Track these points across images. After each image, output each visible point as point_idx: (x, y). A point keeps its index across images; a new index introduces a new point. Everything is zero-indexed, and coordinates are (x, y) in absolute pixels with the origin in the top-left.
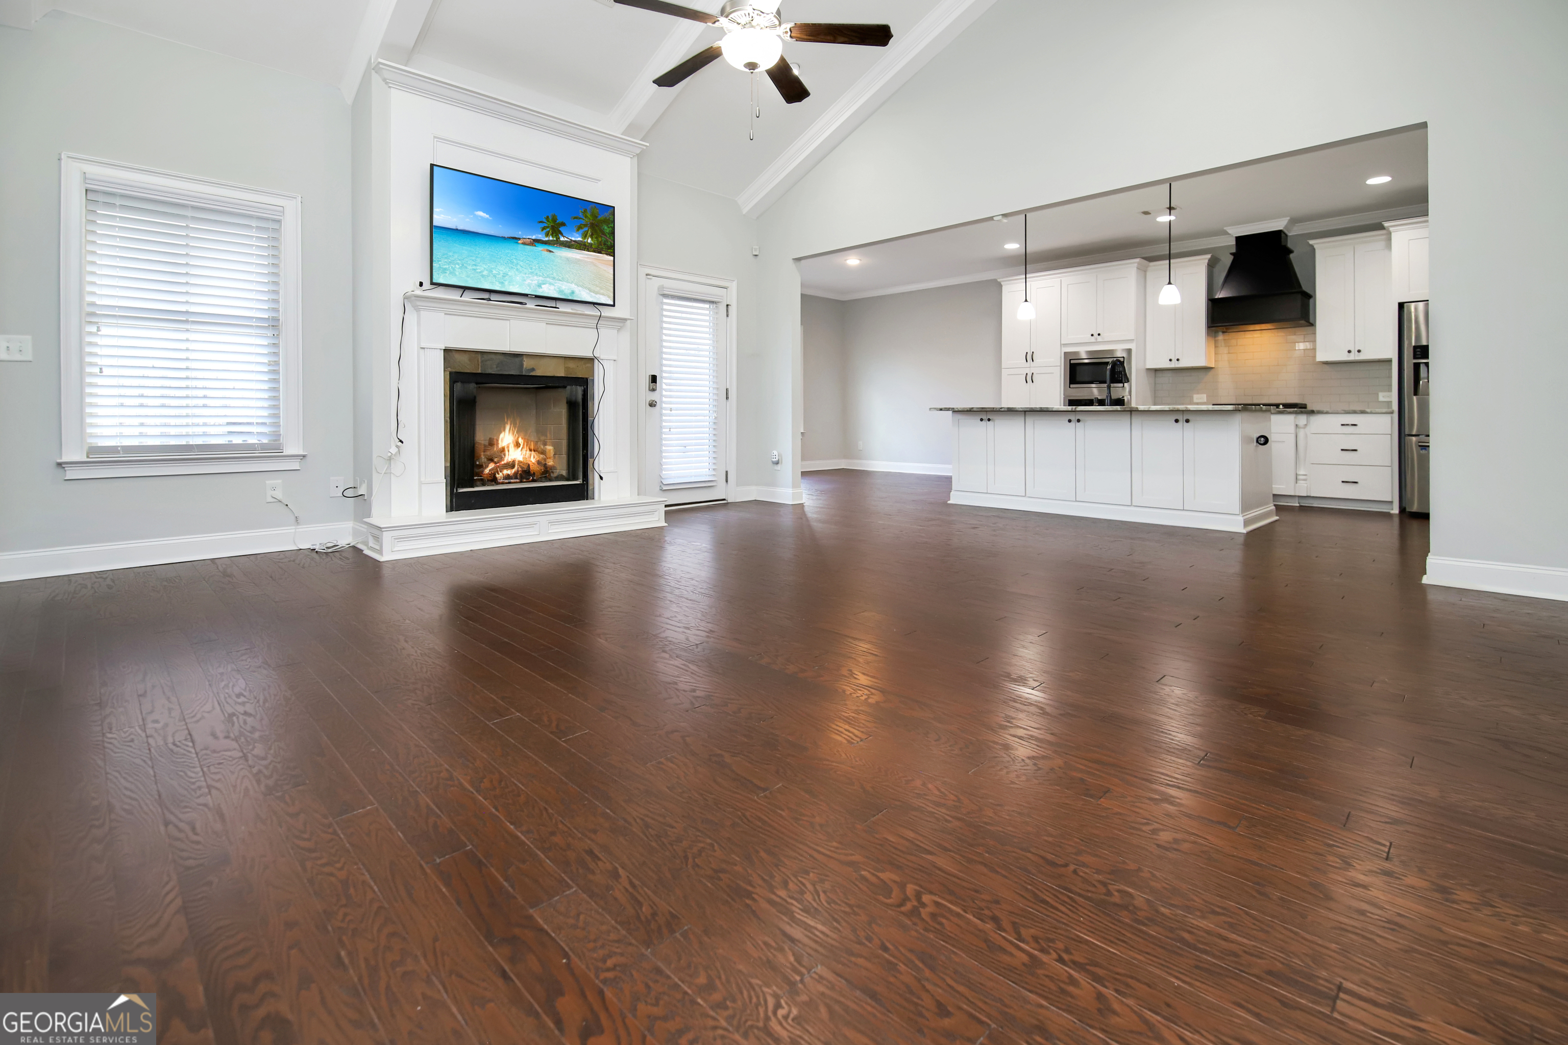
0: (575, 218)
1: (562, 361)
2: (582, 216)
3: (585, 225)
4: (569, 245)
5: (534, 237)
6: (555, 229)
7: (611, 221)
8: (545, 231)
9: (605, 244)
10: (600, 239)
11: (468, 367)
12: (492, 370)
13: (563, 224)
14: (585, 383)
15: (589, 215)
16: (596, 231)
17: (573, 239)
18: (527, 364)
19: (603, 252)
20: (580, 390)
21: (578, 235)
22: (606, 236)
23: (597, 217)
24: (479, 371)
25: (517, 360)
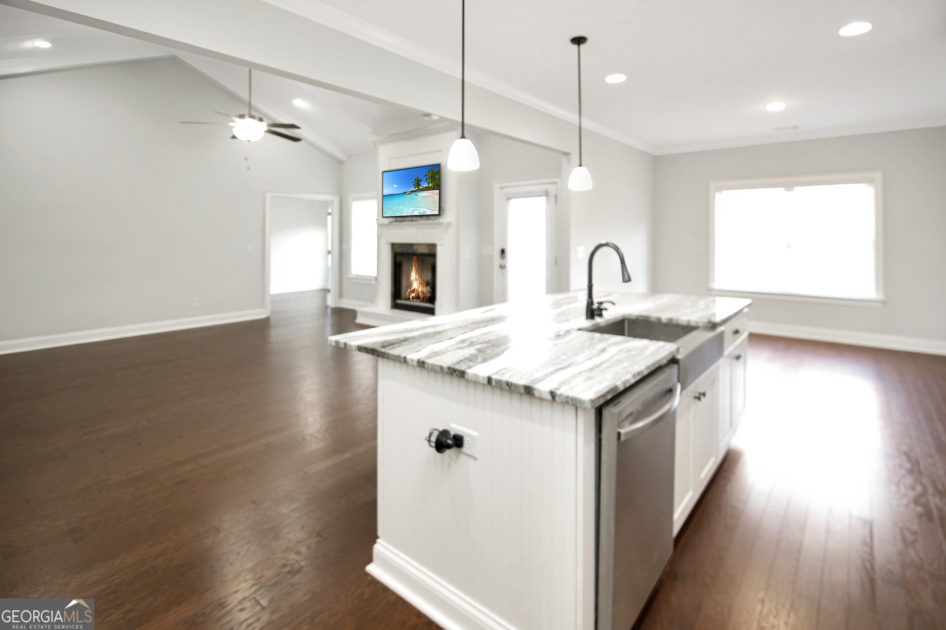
0: (425, 176)
1: (427, 245)
2: (427, 174)
3: (429, 178)
4: (422, 190)
5: (411, 190)
6: (418, 183)
7: (440, 172)
8: (414, 186)
9: (437, 184)
10: (435, 183)
11: (399, 250)
13: (421, 180)
14: (434, 256)
15: (430, 173)
16: (434, 179)
17: (424, 186)
18: (415, 247)
19: (436, 189)
20: (432, 260)
21: (426, 184)
22: (437, 180)
23: (433, 172)
25: (412, 246)
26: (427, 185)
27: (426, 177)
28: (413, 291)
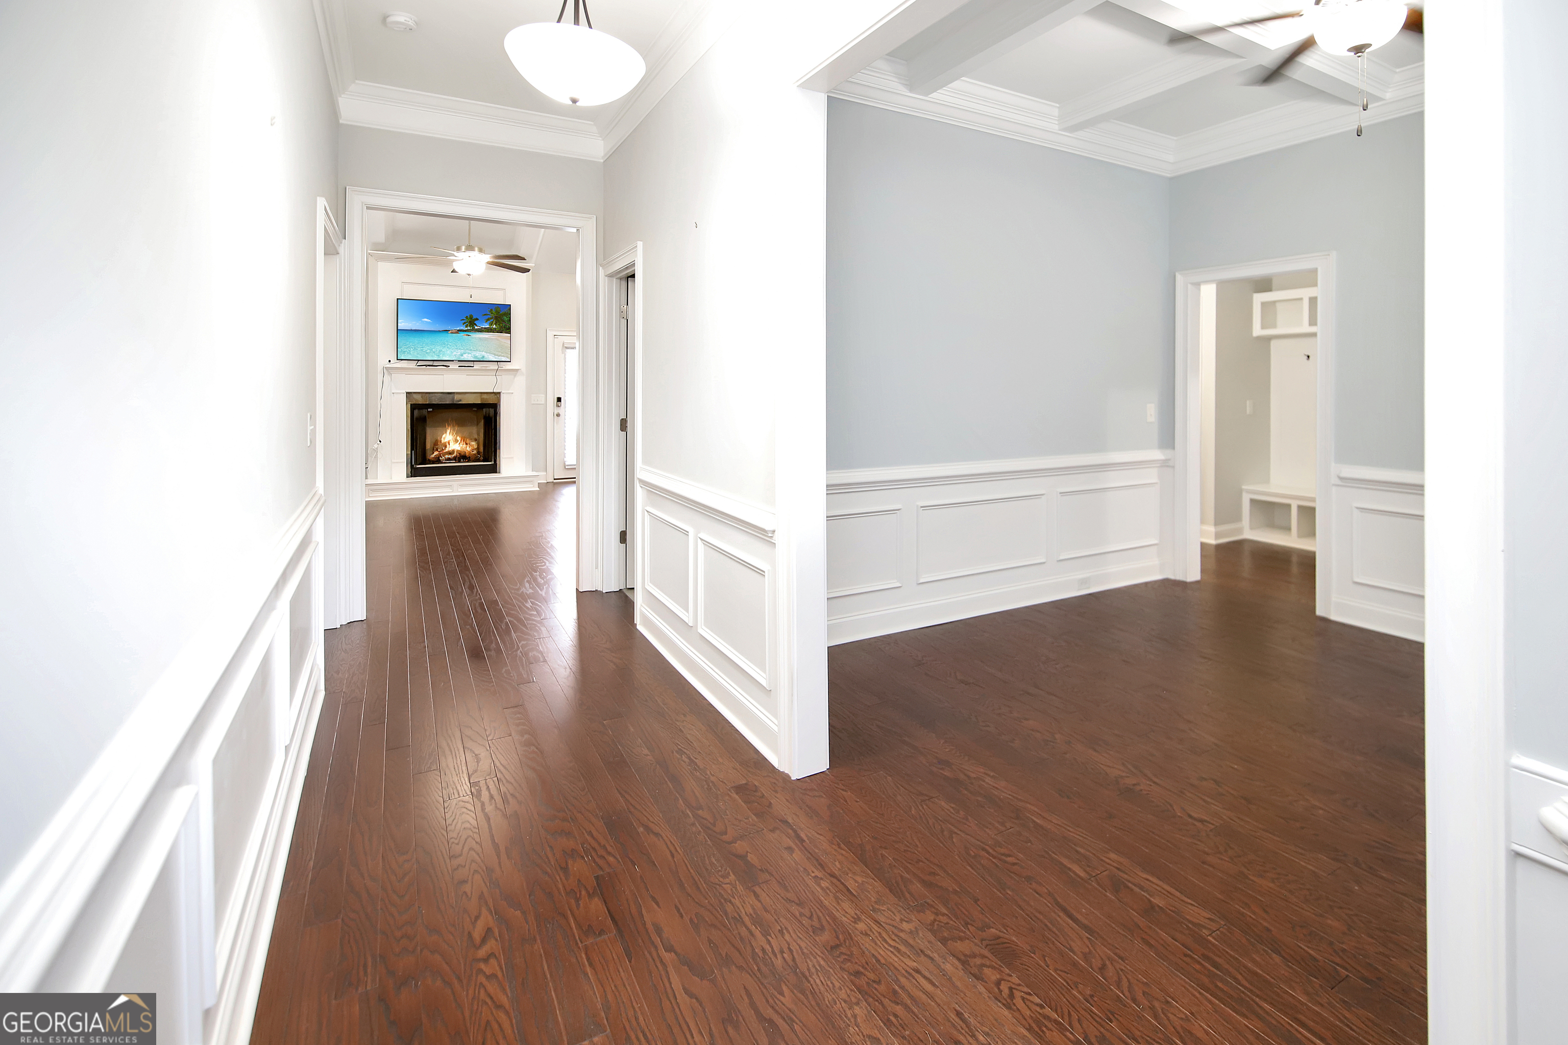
0: (485, 315)
1: (480, 394)
2: (489, 313)
3: (491, 318)
5: (458, 329)
6: (471, 322)
7: (508, 314)
8: (465, 325)
9: (504, 327)
11: (420, 400)
12: (435, 401)
13: (477, 319)
14: (495, 407)
15: (494, 312)
16: (499, 321)
17: (484, 327)
18: (457, 397)
19: (503, 333)
20: (492, 411)
21: (486, 325)
22: (505, 323)
23: (499, 313)
24: (428, 403)
25: (452, 395)
26: (488, 326)
27: (487, 317)
28: (450, 453)
